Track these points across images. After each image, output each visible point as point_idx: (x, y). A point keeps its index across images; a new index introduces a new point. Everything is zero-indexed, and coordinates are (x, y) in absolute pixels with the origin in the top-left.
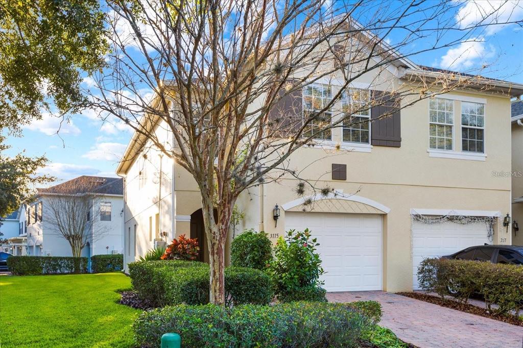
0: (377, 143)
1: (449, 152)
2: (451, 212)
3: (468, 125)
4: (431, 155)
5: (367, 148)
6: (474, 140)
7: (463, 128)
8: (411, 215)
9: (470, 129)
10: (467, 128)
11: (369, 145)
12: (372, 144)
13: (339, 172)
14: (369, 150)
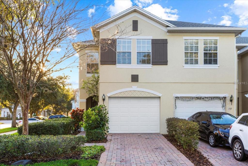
0: (154, 63)
1: (196, 65)
2: (197, 95)
3: (208, 51)
4: (185, 67)
5: (150, 66)
6: (212, 58)
7: (204, 53)
8: (174, 97)
9: (209, 53)
10: (207, 53)
11: (151, 65)
12: (152, 65)
13: (135, 78)
14: (151, 67)
